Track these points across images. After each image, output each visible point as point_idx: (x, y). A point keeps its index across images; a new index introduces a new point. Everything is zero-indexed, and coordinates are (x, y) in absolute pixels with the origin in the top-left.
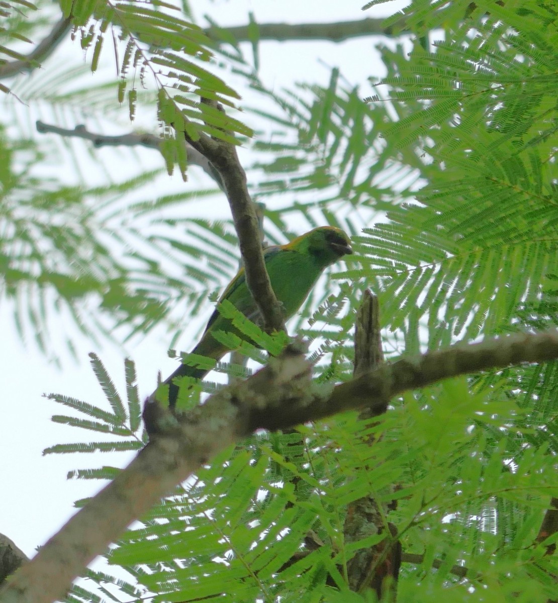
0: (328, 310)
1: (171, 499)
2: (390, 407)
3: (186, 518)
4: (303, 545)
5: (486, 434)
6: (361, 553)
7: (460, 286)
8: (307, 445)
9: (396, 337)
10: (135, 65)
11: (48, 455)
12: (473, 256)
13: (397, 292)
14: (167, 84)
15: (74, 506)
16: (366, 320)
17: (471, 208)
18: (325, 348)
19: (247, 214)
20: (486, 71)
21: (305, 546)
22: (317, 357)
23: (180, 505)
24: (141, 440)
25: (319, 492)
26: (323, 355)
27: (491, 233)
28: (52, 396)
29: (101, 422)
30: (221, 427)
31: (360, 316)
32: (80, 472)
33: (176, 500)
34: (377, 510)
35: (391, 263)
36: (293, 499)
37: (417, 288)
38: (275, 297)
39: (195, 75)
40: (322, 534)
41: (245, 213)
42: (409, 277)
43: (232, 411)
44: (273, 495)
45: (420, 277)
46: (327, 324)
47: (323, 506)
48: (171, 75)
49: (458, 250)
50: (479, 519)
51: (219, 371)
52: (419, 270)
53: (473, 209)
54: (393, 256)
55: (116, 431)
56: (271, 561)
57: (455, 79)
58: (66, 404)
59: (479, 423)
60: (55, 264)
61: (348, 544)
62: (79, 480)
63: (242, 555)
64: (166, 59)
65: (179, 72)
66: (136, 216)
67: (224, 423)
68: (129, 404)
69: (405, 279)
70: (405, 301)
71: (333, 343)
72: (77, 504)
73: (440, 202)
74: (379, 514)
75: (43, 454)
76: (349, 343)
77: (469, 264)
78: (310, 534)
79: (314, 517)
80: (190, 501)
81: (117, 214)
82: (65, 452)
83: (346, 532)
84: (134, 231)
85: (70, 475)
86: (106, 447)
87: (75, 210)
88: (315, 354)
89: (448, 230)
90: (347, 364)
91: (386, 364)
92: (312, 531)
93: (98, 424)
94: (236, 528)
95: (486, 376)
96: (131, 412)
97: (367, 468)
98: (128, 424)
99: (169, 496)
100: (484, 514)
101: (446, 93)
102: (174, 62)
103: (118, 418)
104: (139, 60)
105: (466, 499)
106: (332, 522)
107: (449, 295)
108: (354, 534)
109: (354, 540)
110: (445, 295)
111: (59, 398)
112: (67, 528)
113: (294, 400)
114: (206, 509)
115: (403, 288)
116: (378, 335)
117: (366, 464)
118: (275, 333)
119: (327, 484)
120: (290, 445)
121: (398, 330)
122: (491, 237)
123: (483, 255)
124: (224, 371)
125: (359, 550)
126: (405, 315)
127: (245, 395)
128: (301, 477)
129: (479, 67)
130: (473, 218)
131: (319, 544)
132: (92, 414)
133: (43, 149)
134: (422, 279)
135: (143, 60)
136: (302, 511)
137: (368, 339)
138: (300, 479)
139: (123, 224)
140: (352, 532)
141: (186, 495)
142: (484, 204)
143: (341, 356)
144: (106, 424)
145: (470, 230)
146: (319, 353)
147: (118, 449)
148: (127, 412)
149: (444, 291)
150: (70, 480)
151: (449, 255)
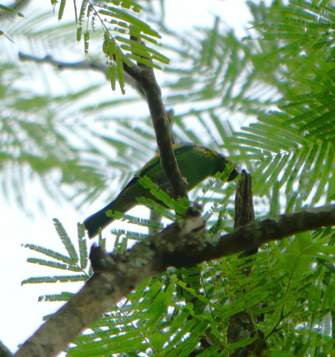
0: (216, 183)
1: (109, 313)
2: (260, 250)
3: (118, 326)
4: (199, 344)
5: (324, 269)
6: (239, 350)
7: (307, 167)
8: (202, 276)
9: (263, 202)
10: (88, 16)
11: (24, 285)
12: (316, 146)
13: (264, 171)
14: (110, 28)
15: (42, 320)
16: (242, 190)
17: (314, 113)
18: (214, 209)
19: (162, 117)
20: (325, 21)
21: (201, 345)
22: (208, 215)
23: (115, 317)
24: (88, 274)
25: (210, 309)
26: (213, 214)
27: (329, 131)
28: (27, 246)
29: (61, 262)
30: (143, 265)
31: (239, 188)
32: (47, 296)
33: (113, 314)
34: (250, 321)
35: (260, 151)
36: (192, 313)
37: (277, 168)
38: (180, 174)
39: (129, 22)
40: (212, 337)
41: (161, 117)
42: (272, 161)
43: (150, 254)
44: (178, 311)
45: (280, 161)
46: (215, 192)
47: (213, 318)
48: (113, 22)
49: (306, 142)
50: (320, 327)
51: (142, 225)
52: (279, 156)
53: (316, 114)
54: (261, 146)
55: (71, 269)
56: (177, 355)
57: (304, 26)
58: (37, 250)
59: (321, 261)
60: (31, 149)
61: (229, 344)
62: (46, 302)
63: (157, 351)
64: (110, 11)
65: (118, 20)
66: (85, 116)
67: (145, 262)
68: (80, 251)
69: (270, 161)
70: (270, 177)
71: (220, 206)
72: (45, 318)
73: (294, 109)
74: (251, 324)
75: (21, 284)
76: (231, 206)
77: (314, 151)
78: (204, 337)
79: (207, 325)
80: (122, 315)
81: (72, 114)
82: (36, 282)
83: (229, 336)
84: (84, 126)
85: (40, 299)
86: (64, 279)
87: (43, 111)
88: (207, 213)
89: (298, 128)
90: (229, 221)
91: (256, 220)
92: (205, 335)
93: (59, 264)
94: (153, 333)
95: (325, 229)
96: (81, 256)
97: (244, 291)
98: (79, 264)
99: (107, 312)
100: (323, 324)
101: (298, 35)
102: (115, 13)
103: (72, 260)
104: (91, 12)
105: (311, 313)
106: (220, 329)
107: (300, 172)
108: (235, 338)
109: (234, 341)
110: (296, 173)
111: (32, 247)
112: (37, 334)
113: (193, 246)
114: (133, 320)
115: (269, 168)
116: (251, 201)
117: (243, 289)
118: (180, 199)
119: (215, 303)
120: (190, 276)
121: (265, 197)
122: (329, 133)
123: (323, 145)
124: (145, 225)
125: (238, 348)
126: (270, 186)
127: (160, 242)
128: (198, 297)
129: (320, 18)
130: (316, 120)
131: (210, 344)
132: (54, 257)
133: (23, 70)
134: (281, 162)
135: (94, 12)
136: (198, 321)
137: (245, 204)
138: (197, 299)
139: (76, 121)
140: (233, 336)
141: (119, 311)
142: (324, 111)
143: (225, 214)
144: (64, 263)
145: (314, 129)
146: (210, 213)
147: (72, 281)
148: (79, 256)
149: (296, 171)
150: (40, 302)
151: (300, 146)
